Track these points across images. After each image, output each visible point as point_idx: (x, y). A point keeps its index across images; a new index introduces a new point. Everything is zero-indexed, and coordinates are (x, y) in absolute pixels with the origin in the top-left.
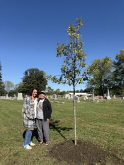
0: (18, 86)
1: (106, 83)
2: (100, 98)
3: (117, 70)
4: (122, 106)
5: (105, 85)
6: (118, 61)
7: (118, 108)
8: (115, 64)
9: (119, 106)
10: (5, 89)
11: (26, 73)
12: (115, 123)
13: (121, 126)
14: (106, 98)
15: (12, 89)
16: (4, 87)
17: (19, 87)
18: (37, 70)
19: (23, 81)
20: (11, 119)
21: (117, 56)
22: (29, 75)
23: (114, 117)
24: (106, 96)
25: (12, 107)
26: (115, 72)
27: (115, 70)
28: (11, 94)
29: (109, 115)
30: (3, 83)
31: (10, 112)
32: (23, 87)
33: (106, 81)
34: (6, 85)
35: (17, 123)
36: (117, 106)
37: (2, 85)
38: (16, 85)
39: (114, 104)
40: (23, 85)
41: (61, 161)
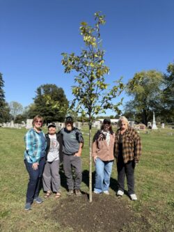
0: (28, 109)
1: (152, 106)
2: (142, 128)
3: (168, 87)
4: (170, 140)
5: (150, 108)
6: (170, 75)
7: (164, 144)
8: (166, 78)
9: (167, 140)
10: (10, 113)
11: (39, 90)
12: (156, 166)
13: (164, 171)
14: (150, 128)
15: (21, 113)
16: (9, 110)
17: (30, 111)
18: (55, 87)
19: (35, 102)
20: (11, 158)
21: (169, 67)
22: (42, 93)
23: (156, 158)
24: (150, 125)
25: (16, 140)
26: (165, 90)
27: (165, 88)
28: (19, 120)
29: (150, 153)
30: (7, 104)
31: (12, 147)
32: (35, 111)
33: (152, 103)
34: (12, 107)
35: (18, 165)
36: (164, 140)
37: (7, 107)
38: (26, 108)
39: (160, 137)
40: (34, 107)
41: (65, 226)
